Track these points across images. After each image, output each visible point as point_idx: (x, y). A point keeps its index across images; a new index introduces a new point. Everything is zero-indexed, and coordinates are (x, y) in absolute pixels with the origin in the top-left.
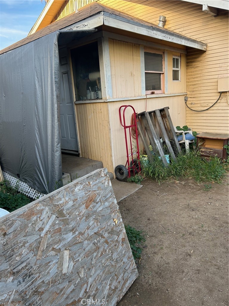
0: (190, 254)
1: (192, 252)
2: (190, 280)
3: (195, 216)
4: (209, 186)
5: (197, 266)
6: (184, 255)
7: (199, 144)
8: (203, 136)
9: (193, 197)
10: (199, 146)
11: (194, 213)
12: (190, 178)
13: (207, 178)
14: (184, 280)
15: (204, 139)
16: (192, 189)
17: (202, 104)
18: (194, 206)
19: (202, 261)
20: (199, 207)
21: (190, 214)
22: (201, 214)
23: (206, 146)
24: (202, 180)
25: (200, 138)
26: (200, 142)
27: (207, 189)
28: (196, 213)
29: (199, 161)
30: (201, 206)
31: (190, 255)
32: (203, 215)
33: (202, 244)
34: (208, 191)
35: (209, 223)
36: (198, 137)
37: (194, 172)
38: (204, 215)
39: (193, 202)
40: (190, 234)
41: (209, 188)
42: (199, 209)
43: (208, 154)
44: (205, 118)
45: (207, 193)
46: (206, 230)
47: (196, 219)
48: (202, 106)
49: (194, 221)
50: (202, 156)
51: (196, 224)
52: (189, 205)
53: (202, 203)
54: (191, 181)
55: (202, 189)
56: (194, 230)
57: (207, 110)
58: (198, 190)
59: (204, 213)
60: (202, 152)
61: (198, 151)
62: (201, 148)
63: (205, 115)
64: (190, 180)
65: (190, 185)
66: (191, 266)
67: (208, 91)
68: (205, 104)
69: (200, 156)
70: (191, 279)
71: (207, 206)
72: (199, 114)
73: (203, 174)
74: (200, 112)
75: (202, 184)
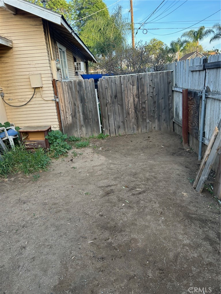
0: (24, 246)
1: (26, 243)
2: (27, 271)
3: (27, 208)
4: (37, 176)
5: (32, 254)
6: (19, 250)
7: (23, 138)
8: (25, 130)
9: (23, 190)
10: (23, 140)
11: (25, 205)
12: (20, 172)
13: (35, 169)
14: (21, 274)
15: (27, 133)
16: (22, 183)
17: (19, 99)
18: (24, 199)
19: (36, 248)
20: (30, 198)
21: (21, 207)
22: (32, 204)
23: (30, 139)
24: (30, 172)
25: (23, 132)
26: (23, 136)
27: (36, 179)
28: (27, 205)
29: (25, 154)
30: (32, 197)
31: (24, 248)
32: (34, 205)
33: (35, 232)
34: (37, 181)
35: (40, 210)
36: (20, 132)
37: (22, 166)
38: (35, 203)
39: (24, 195)
40: (23, 227)
41: (37, 177)
42: (30, 200)
43: (33, 146)
44: (25, 113)
45: (36, 183)
46: (38, 217)
47: (28, 210)
48: (20, 101)
49: (26, 213)
50: (28, 149)
51: (28, 215)
52: (20, 199)
53: (32, 193)
54: (21, 175)
55: (31, 180)
56: (27, 222)
57: (25, 104)
58: (28, 182)
59: (35, 202)
60: (27, 145)
61: (23, 145)
62: (25, 142)
63: (24, 110)
64: (19, 174)
65: (19, 180)
66: (26, 258)
67: (23, 87)
68: (22, 99)
69: (27, 150)
70: (27, 269)
71: (37, 195)
72: (19, 109)
73: (30, 166)
74: (19, 107)
75: (31, 175)
